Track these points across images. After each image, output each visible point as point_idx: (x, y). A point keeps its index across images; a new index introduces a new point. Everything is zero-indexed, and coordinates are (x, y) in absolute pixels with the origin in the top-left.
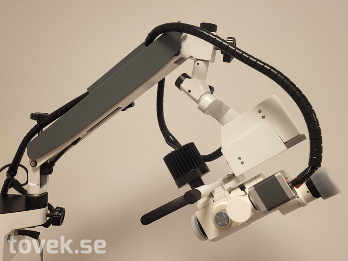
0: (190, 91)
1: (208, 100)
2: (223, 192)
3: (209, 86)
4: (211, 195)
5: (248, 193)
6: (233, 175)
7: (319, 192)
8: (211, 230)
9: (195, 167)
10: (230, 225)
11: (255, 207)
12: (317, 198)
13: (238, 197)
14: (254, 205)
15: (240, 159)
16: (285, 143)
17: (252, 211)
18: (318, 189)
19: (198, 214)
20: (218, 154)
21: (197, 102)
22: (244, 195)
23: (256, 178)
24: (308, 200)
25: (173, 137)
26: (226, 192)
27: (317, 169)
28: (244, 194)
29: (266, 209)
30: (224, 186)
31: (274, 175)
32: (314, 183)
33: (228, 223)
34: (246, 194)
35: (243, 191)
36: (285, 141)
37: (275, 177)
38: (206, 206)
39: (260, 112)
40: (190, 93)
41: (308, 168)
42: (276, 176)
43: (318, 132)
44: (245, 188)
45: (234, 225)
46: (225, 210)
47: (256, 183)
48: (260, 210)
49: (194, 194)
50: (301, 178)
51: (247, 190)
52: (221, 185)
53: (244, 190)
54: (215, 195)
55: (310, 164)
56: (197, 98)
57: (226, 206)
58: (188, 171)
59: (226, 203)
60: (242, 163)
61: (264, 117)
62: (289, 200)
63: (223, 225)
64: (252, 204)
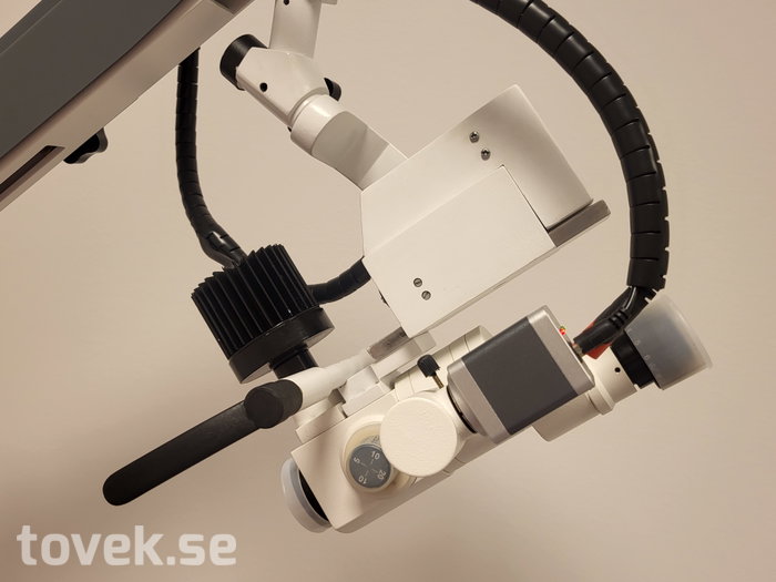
0: (264, 87)
1: (320, 112)
2: (370, 385)
3: (327, 81)
4: (337, 396)
5: (445, 383)
6: (401, 334)
7: (651, 366)
8: (340, 500)
9: (286, 316)
10: (394, 483)
11: (469, 425)
12: (641, 385)
13: (415, 395)
14: (466, 416)
15: (418, 282)
16: (548, 230)
17: (461, 436)
18: (646, 358)
19: (300, 456)
20: (356, 277)
21: (288, 119)
22: (433, 391)
23: (465, 339)
24: (619, 395)
25: (224, 236)
26: (381, 384)
27: (652, 295)
28: (435, 386)
29: (502, 428)
30: (373, 366)
31: (526, 319)
32: (637, 343)
33: (387, 477)
34: (440, 385)
35: (431, 378)
36: (548, 224)
37: (530, 325)
38: (324, 429)
39: (474, 138)
40: (266, 93)
41: (627, 294)
42: (531, 321)
43: (657, 178)
44: (438, 368)
45: (403, 482)
46: (377, 439)
47: (467, 352)
48: (484, 433)
49: (275, 394)
50: (607, 325)
51: (442, 374)
52: (367, 366)
53: (434, 375)
54: (349, 396)
55: (632, 280)
56: (287, 107)
57: (379, 425)
58: (266, 327)
59: (378, 418)
60: (426, 295)
61: (486, 154)
62: (573, 394)
63: (373, 484)
64: (460, 414)
